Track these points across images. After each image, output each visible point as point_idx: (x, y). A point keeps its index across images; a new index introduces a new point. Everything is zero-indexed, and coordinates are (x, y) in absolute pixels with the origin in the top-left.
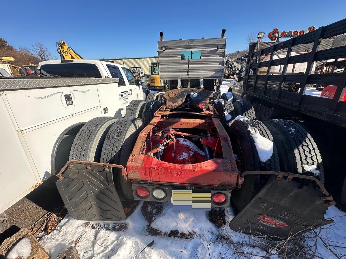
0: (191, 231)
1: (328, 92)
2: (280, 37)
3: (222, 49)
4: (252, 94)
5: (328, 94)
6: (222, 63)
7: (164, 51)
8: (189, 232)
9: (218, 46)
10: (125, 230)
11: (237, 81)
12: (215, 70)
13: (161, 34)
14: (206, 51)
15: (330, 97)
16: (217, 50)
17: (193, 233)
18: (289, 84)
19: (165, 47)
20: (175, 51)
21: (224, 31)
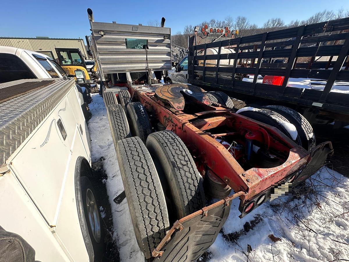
0: (255, 216)
1: (267, 80)
2: (209, 32)
3: (168, 40)
4: (203, 83)
5: (268, 81)
6: (169, 54)
7: (102, 36)
8: (255, 217)
9: (164, 36)
10: (211, 255)
11: (176, 72)
12: (164, 61)
13: (90, 12)
14: (153, 40)
15: (269, 83)
16: (163, 40)
17: (257, 216)
18: (238, 75)
19: (103, 31)
20: (117, 37)
21: (163, 20)
